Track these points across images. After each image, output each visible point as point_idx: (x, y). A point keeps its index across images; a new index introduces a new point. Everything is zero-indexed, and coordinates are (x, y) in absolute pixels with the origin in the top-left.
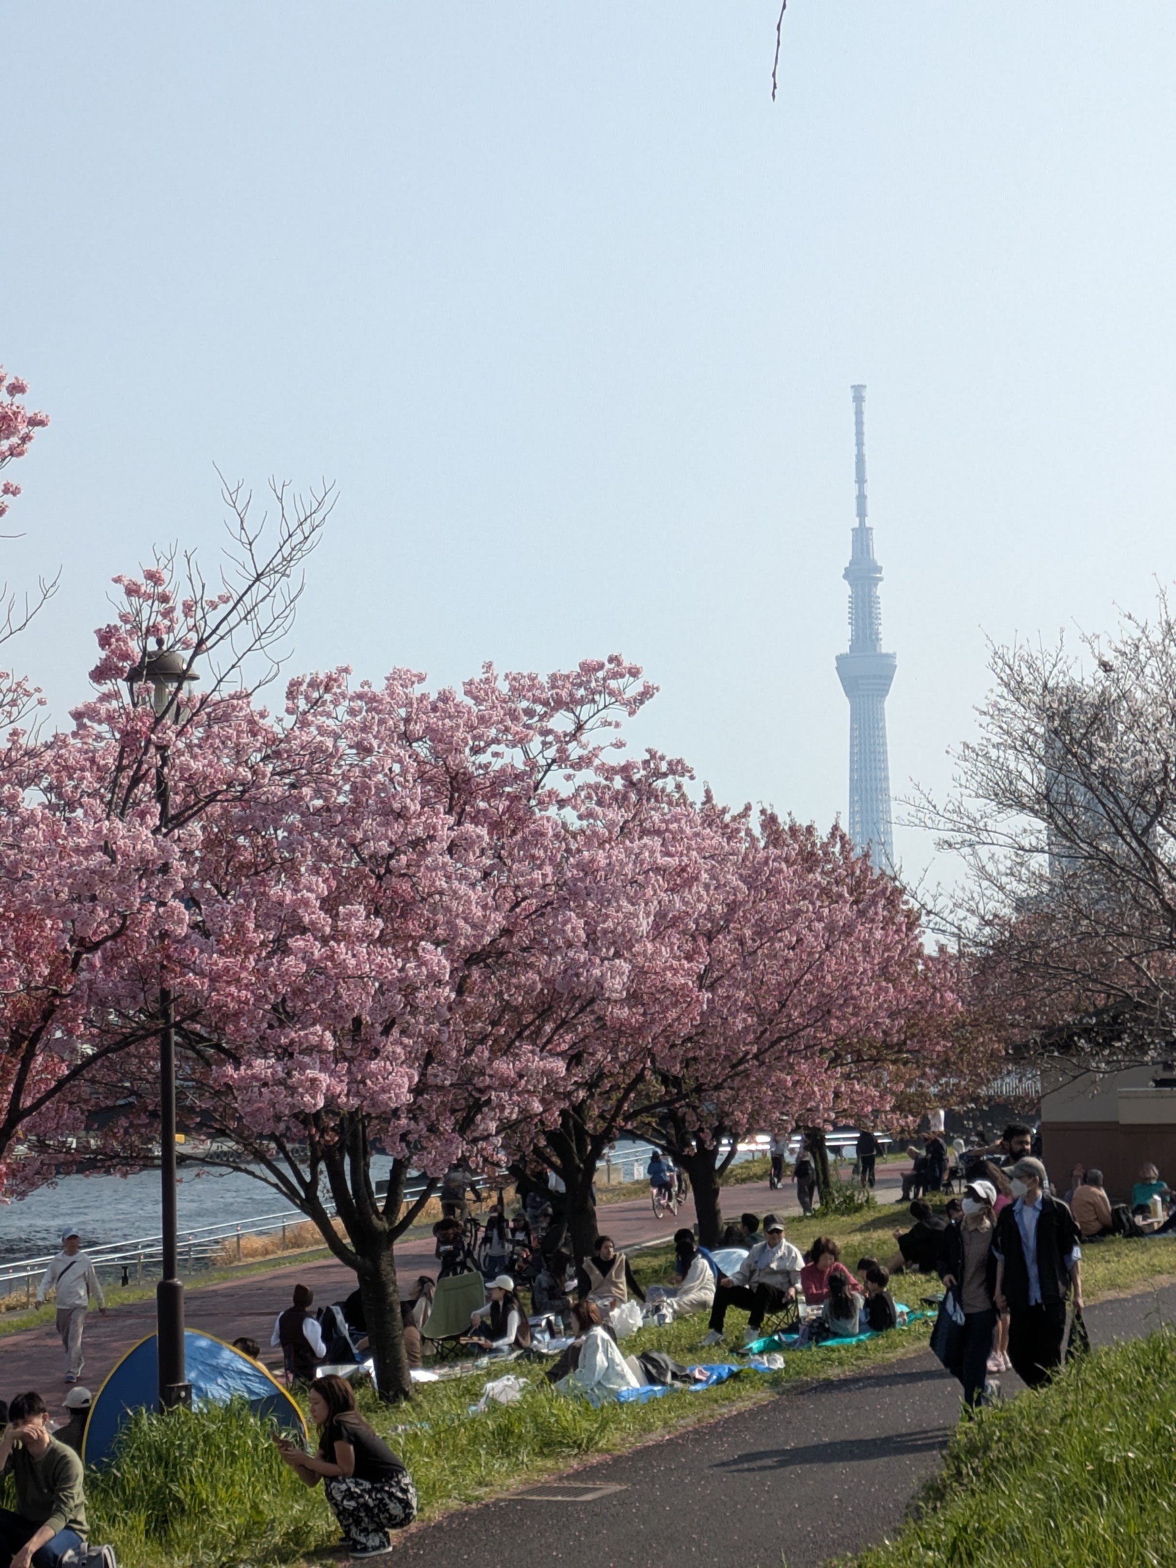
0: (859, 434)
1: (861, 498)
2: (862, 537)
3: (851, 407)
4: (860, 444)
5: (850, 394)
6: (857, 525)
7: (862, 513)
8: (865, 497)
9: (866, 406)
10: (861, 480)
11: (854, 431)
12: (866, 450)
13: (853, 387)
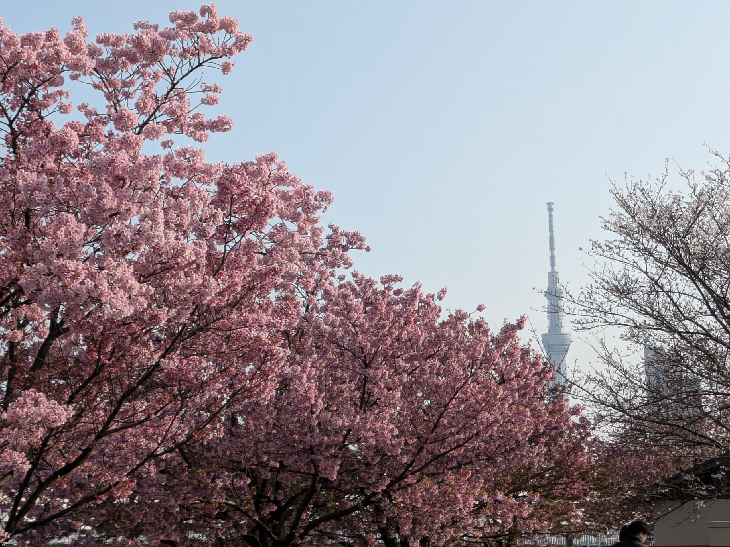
0: (551, 226)
1: (552, 257)
2: (553, 277)
3: (547, 213)
4: (551, 231)
5: (546, 207)
6: (550, 270)
7: (553, 265)
8: (554, 257)
9: (554, 213)
10: (552, 248)
11: (548, 225)
12: (554, 234)
13: (547, 203)
